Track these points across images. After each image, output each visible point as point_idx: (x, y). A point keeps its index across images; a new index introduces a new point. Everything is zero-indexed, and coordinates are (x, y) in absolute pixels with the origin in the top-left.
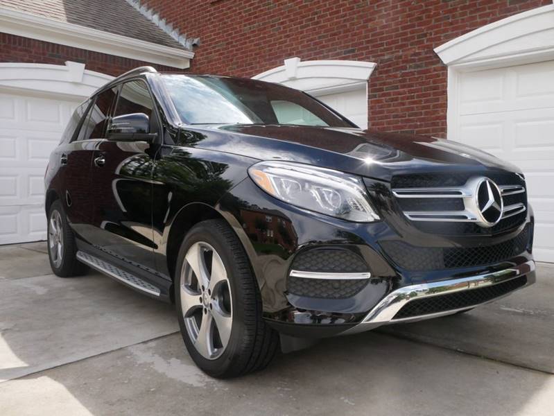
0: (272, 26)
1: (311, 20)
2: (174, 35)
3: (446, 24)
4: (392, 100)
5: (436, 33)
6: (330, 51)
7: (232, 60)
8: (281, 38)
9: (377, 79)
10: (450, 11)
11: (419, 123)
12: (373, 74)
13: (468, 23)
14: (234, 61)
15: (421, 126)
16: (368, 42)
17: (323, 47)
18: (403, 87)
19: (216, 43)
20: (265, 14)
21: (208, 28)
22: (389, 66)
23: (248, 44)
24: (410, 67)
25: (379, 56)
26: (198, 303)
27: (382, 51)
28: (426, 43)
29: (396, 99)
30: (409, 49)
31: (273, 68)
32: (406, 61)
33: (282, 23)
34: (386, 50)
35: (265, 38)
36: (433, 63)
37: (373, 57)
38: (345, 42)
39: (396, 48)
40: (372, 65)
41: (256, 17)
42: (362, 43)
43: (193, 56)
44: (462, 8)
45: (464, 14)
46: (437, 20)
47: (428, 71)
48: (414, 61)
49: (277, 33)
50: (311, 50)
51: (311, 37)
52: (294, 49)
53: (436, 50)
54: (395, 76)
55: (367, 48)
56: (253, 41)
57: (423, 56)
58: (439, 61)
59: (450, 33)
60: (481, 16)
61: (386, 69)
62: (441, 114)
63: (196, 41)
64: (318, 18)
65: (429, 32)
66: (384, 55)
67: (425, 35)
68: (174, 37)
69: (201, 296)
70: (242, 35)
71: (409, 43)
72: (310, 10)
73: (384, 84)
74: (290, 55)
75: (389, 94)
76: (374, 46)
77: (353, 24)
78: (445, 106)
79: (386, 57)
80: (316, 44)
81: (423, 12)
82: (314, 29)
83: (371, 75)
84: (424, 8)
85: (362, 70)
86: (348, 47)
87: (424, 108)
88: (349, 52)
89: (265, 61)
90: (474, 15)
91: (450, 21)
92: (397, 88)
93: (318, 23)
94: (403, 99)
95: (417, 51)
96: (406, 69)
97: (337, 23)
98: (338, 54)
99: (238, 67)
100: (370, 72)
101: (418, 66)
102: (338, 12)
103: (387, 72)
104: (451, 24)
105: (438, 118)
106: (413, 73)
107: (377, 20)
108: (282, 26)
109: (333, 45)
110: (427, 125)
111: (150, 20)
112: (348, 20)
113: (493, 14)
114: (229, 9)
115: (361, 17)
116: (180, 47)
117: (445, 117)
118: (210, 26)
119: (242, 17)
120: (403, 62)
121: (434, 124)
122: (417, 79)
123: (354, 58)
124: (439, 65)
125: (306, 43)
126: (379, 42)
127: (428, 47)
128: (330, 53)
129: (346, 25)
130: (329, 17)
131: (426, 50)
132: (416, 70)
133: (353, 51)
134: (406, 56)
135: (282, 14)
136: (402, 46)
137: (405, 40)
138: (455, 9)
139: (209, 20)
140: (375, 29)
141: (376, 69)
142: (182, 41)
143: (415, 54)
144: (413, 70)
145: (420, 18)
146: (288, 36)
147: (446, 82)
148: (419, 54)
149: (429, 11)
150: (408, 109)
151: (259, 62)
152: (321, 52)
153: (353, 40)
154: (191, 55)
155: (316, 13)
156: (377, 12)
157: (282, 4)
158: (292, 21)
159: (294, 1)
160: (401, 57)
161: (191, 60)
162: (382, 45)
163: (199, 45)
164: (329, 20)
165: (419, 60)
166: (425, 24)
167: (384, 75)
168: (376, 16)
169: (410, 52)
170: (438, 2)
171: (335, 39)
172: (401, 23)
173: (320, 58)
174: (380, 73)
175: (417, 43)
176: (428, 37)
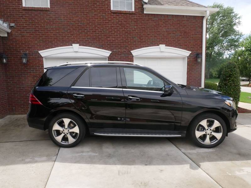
0: (63, 29)
1: (83, 31)
5: (131, 46)
6: (92, 44)
8: (69, 35)
9: (112, 57)
10: (135, 41)
12: (110, 55)
14: (41, 38)
16: (108, 44)
17: (90, 42)
19: (27, 28)
20: (60, 23)
21: (22, 21)
22: (116, 53)
23: (49, 33)
25: (112, 49)
27: (113, 48)
31: (64, 46)
32: (122, 53)
33: (69, 29)
34: (114, 48)
35: (59, 33)
36: (130, 55)
37: (110, 49)
38: (99, 42)
39: (118, 48)
40: (111, 52)
41: (54, 23)
42: (106, 44)
43: (10, 31)
44: (138, 41)
47: (128, 57)
48: (124, 53)
49: (66, 32)
50: (84, 42)
51: (84, 38)
52: (76, 40)
53: (132, 51)
54: (118, 57)
55: (108, 46)
56: (52, 33)
57: (127, 52)
60: (143, 45)
61: (115, 54)
63: (13, 25)
64: (87, 31)
66: (114, 50)
67: (127, 46)
70: (46, 29)
71: (122, 47)
72: (83, 27)
74: (74, 43)
76: (110, 46)
77: (102, 37)
79: (115, 50)
80: (86, 40)
81: (127, 39)
82: (85, 35)
85: (106, 53)
86: (100, 44)
88: (100, 46)
89: (60, 42)
90: (141, 44)
91: (134, 44)
93: (86, 33)
96: (121, 55)
97: (95, 35)
98: (96, 46)
101: (125, 55)
102: (95, 31)
103: (115, 55)
104: (135, 45)
107: (111, 38)
108: (69, 30)
112: (100, 35)
114: (36, 15)
115: (105, 35)
118: (23, 20)
119: (45, 21)
120: (121, 53)
122: (125, 59)
123: (103, 48)
124: (132, 56)
125: (81, 39)
126: (112, 45)
127: (128, 50)
129: (99, 37)
133: (102, 46)
135: (69, 25)
138: (136, 41)
139: (21, 17)
140: (110, 41)
143: (124, 51)
144: (123, 56)
145: (125, 41)
146: (72, 35)
148: (126, 51)
149: (128, 39)
151: (56, 42)
152: (89, 44)
153: (102, 42)
155: (86, 29)
156: (111, 35)
157: (68, 22)
158: (74, 29)
159: (74, 22)
160: (120, 51)
161: (8, 33)
162: (113, 46)
163: (15, 27)
164: (91, 33)
165: (126, 53)
166: (127, 43)
167: (114, 56)
168: (111, 37)
169: (123, 50)
170: (131, 38)
171: (94, 41)
172: (119, 41)
173: (88, 46)
174: (113, 55)
175: (125, 48)
176: (128, 47)
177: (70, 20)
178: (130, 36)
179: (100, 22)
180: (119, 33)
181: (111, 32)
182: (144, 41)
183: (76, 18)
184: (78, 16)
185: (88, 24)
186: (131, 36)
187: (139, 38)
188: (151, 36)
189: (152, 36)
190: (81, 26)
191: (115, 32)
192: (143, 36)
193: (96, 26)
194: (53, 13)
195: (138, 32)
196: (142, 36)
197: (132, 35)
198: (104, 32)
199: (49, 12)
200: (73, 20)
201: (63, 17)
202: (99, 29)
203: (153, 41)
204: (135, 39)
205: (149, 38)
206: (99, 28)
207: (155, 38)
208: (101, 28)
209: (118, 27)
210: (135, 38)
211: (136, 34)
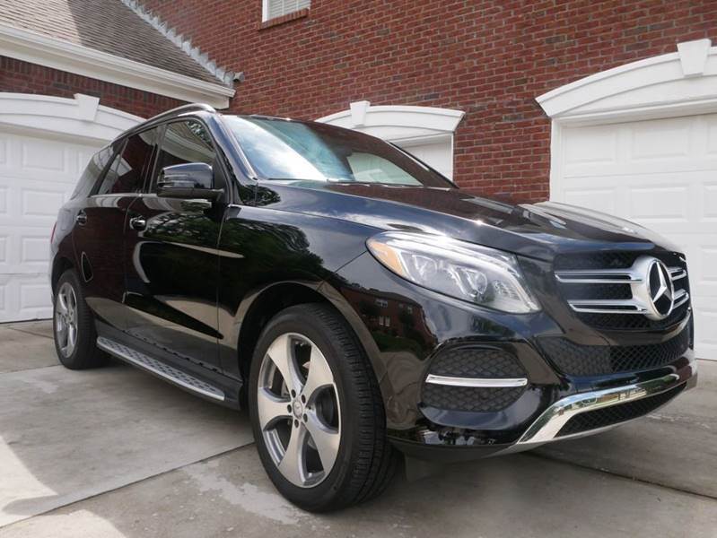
0: (335, 62)
1: (385, 56)
2: (210, 67)
3: (550, 69)
4: (484, 157)
5: (538, 79)
6: (407, 94)
7: (283, 101)
8: (346, 77)
9: (465, 131)
10: (556, 54)
11: (515, 186)
12: (460, 125)
13: (577, 69)
14: (287, 102)
15: (518, 188)
16: (455, 86)
17: (399, 89)
18: (497, 141)
19: (264, 79)
20: (327, 47)
21: (255, 61)
22: (481, 115)
23: (304, 83)
24: (506, 118)
25: (467, 103)
26: (285, 413)
27: (471, 97)
28: (525, 90)
29: (489, 156)
30: (505, 98)
31: (335, 112)
32: (502, 111)
33: (349, 59)
34: (477, 96)
35: (326, 75)
36: (535, 115)
37: (461, 104)
38: (427, 85)
39: (489, 94)
40: (460, 113)
41: (315, 50)
42: (447, 87)
43: (233, 94)
44: (569, 52)
45: (573, 58)
46: (539, 64)
47: (528, 124)
48: (510, 111)
49: (341, 70)
50: (384, 92)
51: (384, 77)
52: (362, 91)
53: (538, 99)
54: (488, 128)
55: (454, 93)
56: (310, 79)
57: (522, 105)
58: (541, 112)
59: (555, 79)
60: (593, 62)
61: (476, 119)
62: (543, 175)
63: (238, 76)
64: (393, 54)
65: (530, 77)
66: (474, 102)
67: (525, 81)
68: (209, 69)
69: (290, 403)
70: (297, 71)
71: (505, 89)
72: (383, 44)
73: (474, 137)
74: (357, 98)
75: (480, 150)
76: (462, 92)
77: (436, 64)
78: (547, 166)
79: (476, 105)
80: (390, 85)
81: (523, 53)
82: (388, 68)
83: (458, 126)
84: (524, 49)
85: (446, 120)
86: (429, 91)
87: (521, 167)
88: (431, 97)
89: (326, 103)
90: (584, 60)
91: (556, 65)
92: (489, 142)
93: (392, 61)
94: (496, 156)
95: (515, 99)
96: (500, 120)
97: (416, 62)
98: (417, 99)
99: (290, 110)
100: (456, 122)
101: (515, 118)
102: (417, 49)
103: (478, 122)
104: (557, 69)
105: (538, 180)
106: (509, 126)
107: (466, 61)
108: (348, 63)
109: (411, 87)
110: (525, 188)
111: (179, 48)
112: (430, 59)
113: (607, 60)
114: (281, 38)
115: (447, 56)
116: (218, 82)
117: (548, 180)
118: (256, 58)
119: (297, 49)
120: (498, 111)
121: (533, 187)
122: (514, 132)
123: (437, 104)
124: (542, 117)
125: (377, 84)
126: (468, 87)
127: (527, 95)
128: (408, 97)
129: (428, 65)
130: (407, 53)
131: (526, 98)
132: (513, 122)
133: (436, 96)
134: (501, 105)
135: (348, 48)
136: (496, 93)
137: (502, 85)
138: (562, 53)
139: (255, 51)
140: (464, 71)
141: (464, 119)
142: (220, 74)
143: (512, 103)
144: (509, 122)
145: (519, 61)
146: (355, 75)
147: (549, 137)
148: (517, 103)
149: (531, 52)
150: (502, 169)
151: (317, 105)
152: (397, 96)
153: (435, 83)
154: (232, 93)
155: (391, 49)
156: (466, 51)
157: (348, 36)
158: (360, 56)
159: (363, 32)
160: (495, 106)
161: (231, 99)
162: (472, 90)
163: (242, 81)
164: (407, 58)
165: (518, 110)
166: (525, 67)
167: (474, 127)
168: (466, 56)
169: (506, 101)
170: (541, 43)
171: (413, 81)
172: (496, 65)
173: (395, 103)
174: (470, 124)
175: (515, 90)
176: (529, 83)
177: (353, 29)
178: (538, 36)
179: (433, 13)
180: (495, 34)
181: (467, 37)
182: (603, 45)
183: (367, 19)
184: (373, 11)
185: (398, 29)
186: (543, 35)
187: (577, 36)
188: (636, 15)
189: (642, 14)
190: (378, 40)
191: (483, 34)
192: (596, 24)
193: (420, 30)
194: (315, 23)
195: (573, 13)
196: (589, 25)
197: (545, 31)
198: (444, 43)
199: (306, 23)
200: (359, 27)
201: (335, 25)
202: (428, 37)
203: (644, 38)
204: (557, 44)
205: (624, 26)
206: (428, 33)
207: (655, 19)
208: (435, 32)
209: (492, 12)
210: (557, 39)
211: (562, 23)
